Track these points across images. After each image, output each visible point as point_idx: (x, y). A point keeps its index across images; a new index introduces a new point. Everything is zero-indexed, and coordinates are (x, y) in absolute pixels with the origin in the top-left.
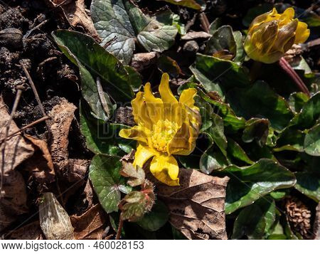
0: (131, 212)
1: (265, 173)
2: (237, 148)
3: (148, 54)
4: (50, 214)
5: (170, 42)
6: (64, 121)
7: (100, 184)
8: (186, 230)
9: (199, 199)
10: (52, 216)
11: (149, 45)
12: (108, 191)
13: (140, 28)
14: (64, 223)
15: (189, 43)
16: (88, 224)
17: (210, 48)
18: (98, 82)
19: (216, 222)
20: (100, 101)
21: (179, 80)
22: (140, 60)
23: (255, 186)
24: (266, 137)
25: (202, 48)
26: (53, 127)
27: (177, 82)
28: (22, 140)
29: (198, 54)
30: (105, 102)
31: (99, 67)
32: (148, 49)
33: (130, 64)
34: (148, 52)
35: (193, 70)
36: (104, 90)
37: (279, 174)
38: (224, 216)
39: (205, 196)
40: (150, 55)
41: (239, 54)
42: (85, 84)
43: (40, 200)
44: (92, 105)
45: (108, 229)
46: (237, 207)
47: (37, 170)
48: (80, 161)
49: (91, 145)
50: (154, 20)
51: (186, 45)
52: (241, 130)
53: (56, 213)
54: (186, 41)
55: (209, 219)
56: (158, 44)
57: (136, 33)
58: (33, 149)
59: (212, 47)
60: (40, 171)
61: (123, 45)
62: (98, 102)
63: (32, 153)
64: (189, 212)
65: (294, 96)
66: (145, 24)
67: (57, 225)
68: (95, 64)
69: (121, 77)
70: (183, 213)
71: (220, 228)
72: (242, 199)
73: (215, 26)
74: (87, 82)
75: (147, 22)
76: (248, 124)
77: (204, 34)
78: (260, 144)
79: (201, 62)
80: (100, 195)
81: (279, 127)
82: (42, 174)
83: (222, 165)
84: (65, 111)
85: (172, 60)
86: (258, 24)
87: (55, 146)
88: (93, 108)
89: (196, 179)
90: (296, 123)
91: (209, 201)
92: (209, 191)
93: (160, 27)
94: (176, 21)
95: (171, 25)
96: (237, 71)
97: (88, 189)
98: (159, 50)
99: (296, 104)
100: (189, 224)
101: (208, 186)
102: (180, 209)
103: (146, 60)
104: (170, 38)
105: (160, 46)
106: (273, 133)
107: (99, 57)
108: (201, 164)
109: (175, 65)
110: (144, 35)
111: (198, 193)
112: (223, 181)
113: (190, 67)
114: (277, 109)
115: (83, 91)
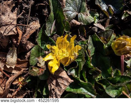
0: (32, 73)
1: (87, 87)
2: (85, 73)
3: (78, 22)
4: (11, 54)
5: (88, 23)
6: (33, 29)
7: (33, 55)
8: (50, 86)
9: (60, 81)
10: (12, 55)
11: (80, 19)
12: (35, 58)
13: (82, 11)
14: (14, 59)
15: (95, 27)
16: (22, 64)
17: (101, 34)
18: (55, 21)
19: (60, 91)
20: (51, 28)
21: (83, 38)
22: (74, 23)
23: (82, 88)
24: (97, 77)
25: (98, 32)
26: (28, 29)
27: (82, 38)
28: (15, 28)
29: (95, 33)
30: (52, 29)
31: (58, 16)
32: (79, 20)
33: (70, 22)
34: (78, 21)
35: (90, 38)
36: (55, 25)
37: (92, 90)
38: (63, 91)
39: (62, 81)
40: (78, 23)
41: (109, 43)
42: (49, 19)
43: (11, 49)
44: (47, 28)
45: (27, 69)
46: (71, 91)
47: (14, 39)
48: (31, 43)
49: (38, 40)
50: (88, 12)
51: (94, 28)
52: (90, 69)
53: (14, 55)
54: (94, 26)
55: (58, 89)
56: (83, 21)
57: (79, 12)
58: (16, 33)
59: (102, 34)
60: (15, 40)
61: (72, 13)
62: (50, 28)
63: (15, 34)
64: (54, 82)
65: (117, 70)
66: (84, 11)
67: (11, 59)
68: (58, 14)
69: (63, 25)
70: (52, 81)
71: (60, 94)
72: (74, 89)
73: (110, 27)
74: (50, 19)
75: (86, 11)
76: (94, 69)
77: (103, 28)
78: (93, 77)
79: (94, 37)
80: (31, 58)
81: (104, 76)
82: (15, 42)
83: (76, 75)
84: (35, 26)
85: (85, 30)
86: (122, 39)
87: (24, 36)
88: (47, 29)
89: (63, 74)
90: (110, 79)
91: (62, 84)
92: (64, 81)
93: (89, 16)
94: (97, 16)
95: (93, 17)
96: (104, 48)
97: (28, 54)
98: (82, 24)
99: (115, 73)
100: (52, 85)
101: (65, 79)
102: (52, 79)
103: (76, 24)
104: (89, 22)
105: (84, 23)
106: (100, 77)
107: (60, 13)
108: (69, 70)
109: (85, 32)
110: (81, 15)
111: (61, 79)
112: (71, 81)
113: (90, 36)
114: (108, 70)
115: (47, 22)
